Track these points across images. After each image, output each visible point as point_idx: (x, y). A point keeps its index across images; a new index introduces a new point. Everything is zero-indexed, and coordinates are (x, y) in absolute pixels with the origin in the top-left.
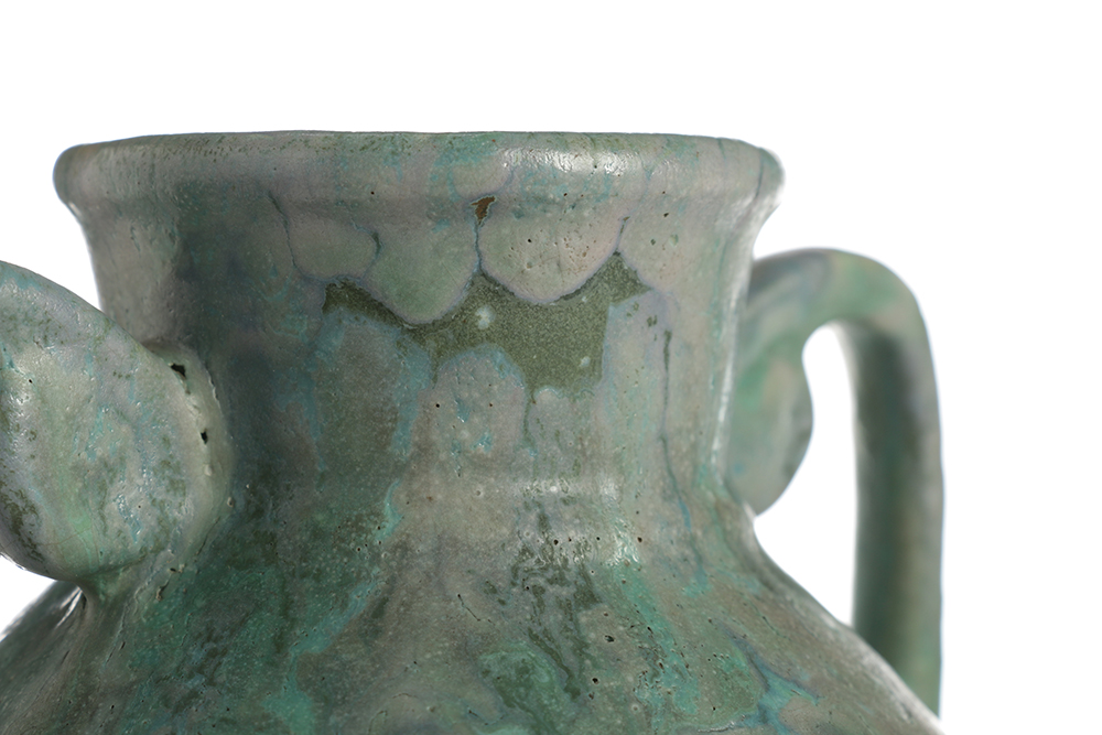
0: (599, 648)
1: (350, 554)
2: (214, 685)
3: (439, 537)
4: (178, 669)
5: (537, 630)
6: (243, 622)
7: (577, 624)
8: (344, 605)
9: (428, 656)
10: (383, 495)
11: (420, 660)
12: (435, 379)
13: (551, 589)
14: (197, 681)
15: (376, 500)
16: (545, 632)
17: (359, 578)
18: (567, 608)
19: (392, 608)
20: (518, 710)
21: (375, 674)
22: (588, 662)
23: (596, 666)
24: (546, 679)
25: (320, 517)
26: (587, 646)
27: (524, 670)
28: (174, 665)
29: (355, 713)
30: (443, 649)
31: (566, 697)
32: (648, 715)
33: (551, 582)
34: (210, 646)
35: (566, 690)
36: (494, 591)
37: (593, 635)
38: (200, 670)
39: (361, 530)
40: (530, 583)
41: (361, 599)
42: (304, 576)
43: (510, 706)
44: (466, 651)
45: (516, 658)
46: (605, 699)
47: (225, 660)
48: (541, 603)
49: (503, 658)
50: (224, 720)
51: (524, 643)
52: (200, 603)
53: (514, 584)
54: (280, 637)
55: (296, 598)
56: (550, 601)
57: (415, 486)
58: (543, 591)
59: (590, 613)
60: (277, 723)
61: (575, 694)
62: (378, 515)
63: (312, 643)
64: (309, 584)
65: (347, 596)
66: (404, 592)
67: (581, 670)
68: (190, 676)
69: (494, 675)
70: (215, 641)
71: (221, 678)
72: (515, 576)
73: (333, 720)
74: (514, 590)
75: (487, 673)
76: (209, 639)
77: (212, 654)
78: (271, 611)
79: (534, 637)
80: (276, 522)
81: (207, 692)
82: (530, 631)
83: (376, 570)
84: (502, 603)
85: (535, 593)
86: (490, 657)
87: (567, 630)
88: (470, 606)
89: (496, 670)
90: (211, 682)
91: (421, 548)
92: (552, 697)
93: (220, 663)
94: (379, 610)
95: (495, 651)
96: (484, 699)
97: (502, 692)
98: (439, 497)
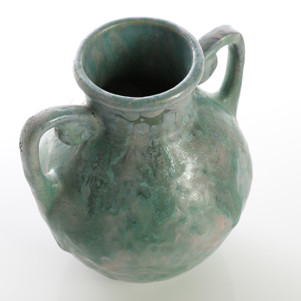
0: (160, 165)
1: (121, 146)
2: (99, 166)
3: (135, 146)
4: (94, 161)
5: (150, 162)
6: (104, 154)
7: (157, 160)
8: (120, 155)
9: (132, 168)
10: (126, 138)
11: (131, 169)
12: (134, 126)
13: (153, 154)
14: (96, 164)
15: (125, 138)
16: (152, 162)
17: (122, 150)
18: (155, 157)
19: (127, 157)
20: (145, 179)
21: (123, 171)
22: (158, 168)
23: (159, 169)
24: (150, 172)
25: (116, 139)
26: (158, 165)
27: (147, 171)
28: (93, 160)
29: (120, 178)
30: (134, 167)
31: (153, 176)
32: (167, 177)
33: (153, 152)
34: (99, 157)
35: (153, 174)
36: (144, 154)
37: (159, 162)
38: (97, 162)
39: (123, 143)
40: (150, 153)
41: (122, 154)
42: (114, 147)
43: (144, 178)
44: (138, 167)
45: (146, 168)
46: (160, 176)
47: (101, 161)
48: (151, 157)
49: (144, 169)
50: (100, 174)
51: (148, 165)
52: (98, 147)
53: (147, 153)
54: (110, 159)
55: (112, 151)
56: (153, 156)
57: (132, 137)
58: (152, 154)
59: (159, 157)
60: (108, 177)
61: (155, 175)
62: (125, 141)
63: (114, 162)
64: (114, 149)
65: (120, 153)
66: (129, 154)
67: (156, 170)
68: (96, 163)
69: (142, 172)
70: (100, 156)
71: (100, 165)
72: (147, 151)
73: (117, 178)
74: (147, 154)
75: (141, 172)
76: (99, 155)
77: (99, 159)
78: (108, 153)
79: (149, 164)
80: (110, 137)
81: (98, 167)
82: (149, 162)
83: (125, 149)
84: (145, 157)
85: (150, 154)
86: (142, 168)
87: (155, 161)
88: (140, 158)
89: (142, 171)
90: (99, 165)
91: (132, 147)
92: (151, 176)
93: (100, 162)
94: (125, 157)
95: (143, 167)
96: (140, 177)
97: (143, 175)
98: (135, 139)
